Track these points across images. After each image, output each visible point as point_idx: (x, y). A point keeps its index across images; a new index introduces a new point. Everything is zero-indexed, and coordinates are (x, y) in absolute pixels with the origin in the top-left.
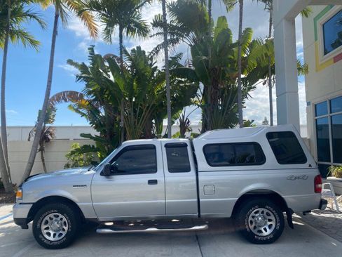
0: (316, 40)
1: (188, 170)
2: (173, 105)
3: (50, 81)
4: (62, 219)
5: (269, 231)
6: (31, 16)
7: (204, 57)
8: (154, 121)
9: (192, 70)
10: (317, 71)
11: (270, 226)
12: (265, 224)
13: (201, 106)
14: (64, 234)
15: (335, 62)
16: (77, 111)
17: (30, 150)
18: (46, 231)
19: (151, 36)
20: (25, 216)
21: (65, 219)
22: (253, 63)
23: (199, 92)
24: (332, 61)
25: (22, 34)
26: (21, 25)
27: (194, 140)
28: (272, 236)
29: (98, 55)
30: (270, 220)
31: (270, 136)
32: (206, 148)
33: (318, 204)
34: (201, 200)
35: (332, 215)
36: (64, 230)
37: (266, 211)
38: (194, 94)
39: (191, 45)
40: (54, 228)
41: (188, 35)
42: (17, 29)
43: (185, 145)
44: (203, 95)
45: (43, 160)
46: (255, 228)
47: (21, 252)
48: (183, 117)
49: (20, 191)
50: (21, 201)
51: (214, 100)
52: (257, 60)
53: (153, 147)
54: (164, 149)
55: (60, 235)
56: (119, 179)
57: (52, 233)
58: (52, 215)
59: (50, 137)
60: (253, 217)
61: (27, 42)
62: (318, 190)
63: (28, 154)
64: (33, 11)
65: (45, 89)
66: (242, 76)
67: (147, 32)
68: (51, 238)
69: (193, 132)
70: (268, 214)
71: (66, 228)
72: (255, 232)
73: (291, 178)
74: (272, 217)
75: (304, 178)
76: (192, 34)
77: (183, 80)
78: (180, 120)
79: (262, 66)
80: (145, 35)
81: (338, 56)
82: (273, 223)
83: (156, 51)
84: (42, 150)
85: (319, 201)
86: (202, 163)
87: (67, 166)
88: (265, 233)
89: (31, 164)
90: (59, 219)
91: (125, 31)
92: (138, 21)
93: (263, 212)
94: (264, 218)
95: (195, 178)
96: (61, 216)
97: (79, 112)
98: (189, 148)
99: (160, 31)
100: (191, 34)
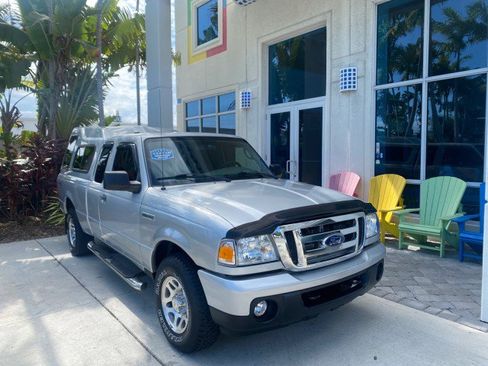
0: (189, 24)
9: (17, 29)
13: (38, 92)
15: (208, 56)
22: (116, 41)
24: (205, 55)
38: (26, 71)
48: (8, 105)
52: (123, 38)
66: (103, 56)
69: (26, 129)
77: (4, 44)
78: (3, 110)
81: (212, 49)
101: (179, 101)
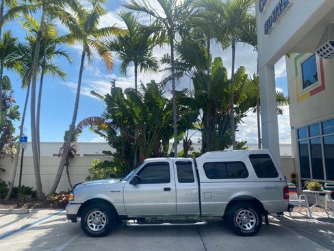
0: (297, 75)
1: (192, 181)
2: (178, 128)
3: (76, 108)
4: (101, 216)
5: (251, 227)
6: (61, 53)
7: (204, 91)
8: (161, 141)
10: (298, 101)
11: (252, 223)
12: (249, 221)
13: (201, 130)
14: (103, 226)
15: (311, 95)
16: (97, 132)
17: (59, 165)
18: (90, 224)
19: (160, 71)
20: (76, 213)
21: (104, 216)
22: (244, 96)
23: (199, 117)
24: (309, 94)
25: (52, 68)
26: (53, 60)
27: (197, 159)
28: (253, 230)
29: (118, 88)
30: (252, 219)
31: (252, 157)
32: (206, 165)
33: (287, 207)
34: (202, 203)
35: (305, 220)
36: (103, 223)
37: (249, 212)
38: (195, 119)
39: (193, 78)
40: (96, 222)
41: (190, 70)
42: (50, 64)
43: (190, 163)
44: (203, 119)
45: (68, 173)
46: (241, 224)
47: (73, 239)
48: (186, 138)
49: (72, 194)
50: (72, 202)
51: (212, 125)
52: (247, 94)
53: (167, 164)
54: (175, 165)
55: (101, 227)
56: (143, 187)
57: (94, 226)
58: (94, 212)
59: (73, 153)
60: (240, 216)
61: (57, 74)
62: (286, 197)
63: (58, 168)
64: (64, 50)
65: (73, 114)
66: (235, 106)
67: (157, 67)
68: (94, 229)
69: (195, 151)
70: (250, 214)
71: (105, 222)
72: (241, 227)
73: (266, 188)
74: (253, 217)
75: (276, 188)
76: (194, 69)
77: (186, 107)
78: (184, 141)
79: (252, 98)
80: (155, 70)
81: (314, 90)
82: (254, 221)
83: (164, 82)
84: (67, 164)
85: (287, 205)
86: (203, 177)
87: (89, 179)
88: (248, 228)
89: (59, 176)
90: (99, 215)
91: (139, 67)
92: (149, 58)
93: (246, 213)
94: (248, 217)
95: (197, 187)
96: (101, 213)
97: (99, 133)
98: (193, 165)
99: (167, 67)
100: (192, 69)
101: (292, 128)
